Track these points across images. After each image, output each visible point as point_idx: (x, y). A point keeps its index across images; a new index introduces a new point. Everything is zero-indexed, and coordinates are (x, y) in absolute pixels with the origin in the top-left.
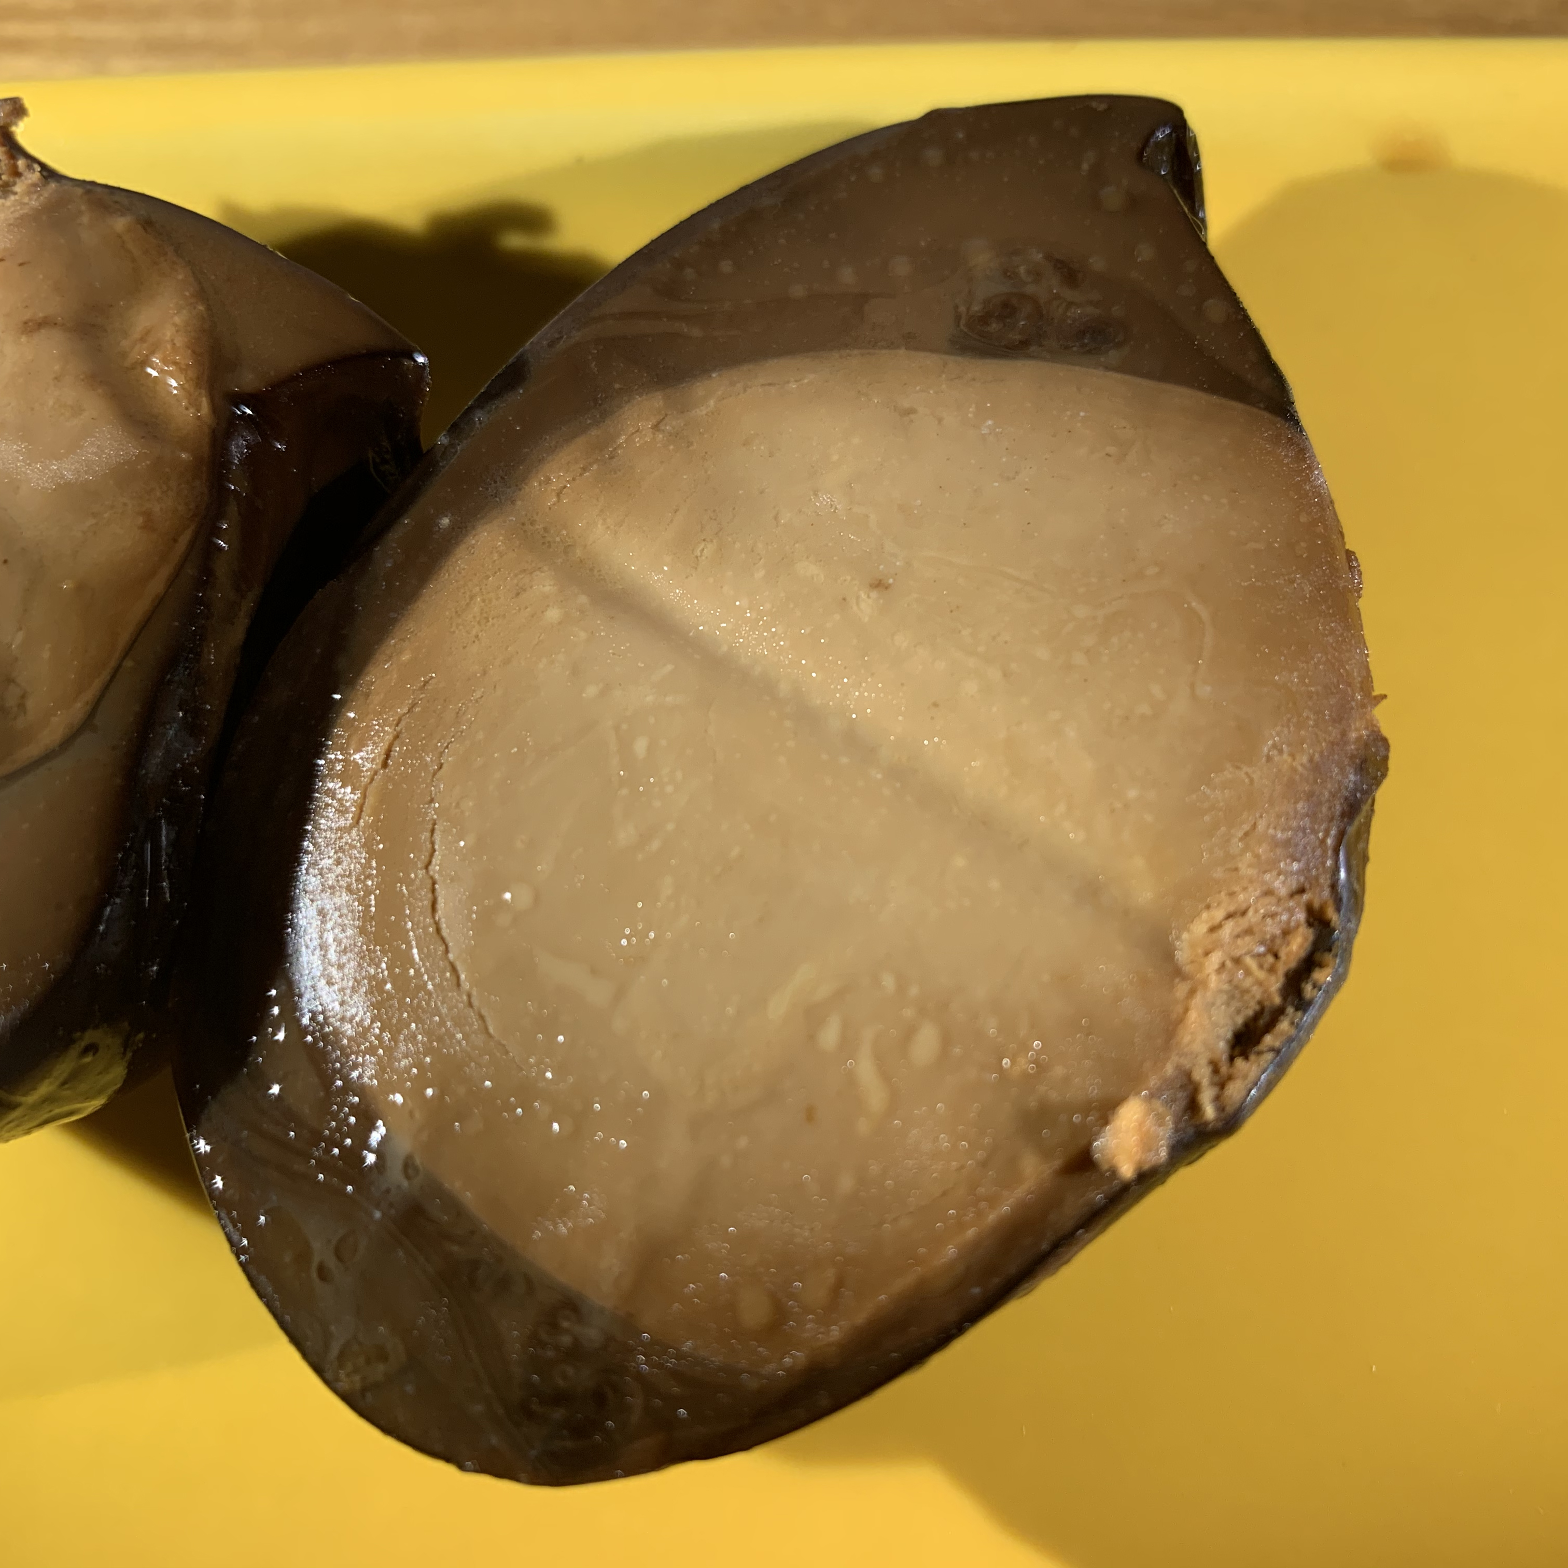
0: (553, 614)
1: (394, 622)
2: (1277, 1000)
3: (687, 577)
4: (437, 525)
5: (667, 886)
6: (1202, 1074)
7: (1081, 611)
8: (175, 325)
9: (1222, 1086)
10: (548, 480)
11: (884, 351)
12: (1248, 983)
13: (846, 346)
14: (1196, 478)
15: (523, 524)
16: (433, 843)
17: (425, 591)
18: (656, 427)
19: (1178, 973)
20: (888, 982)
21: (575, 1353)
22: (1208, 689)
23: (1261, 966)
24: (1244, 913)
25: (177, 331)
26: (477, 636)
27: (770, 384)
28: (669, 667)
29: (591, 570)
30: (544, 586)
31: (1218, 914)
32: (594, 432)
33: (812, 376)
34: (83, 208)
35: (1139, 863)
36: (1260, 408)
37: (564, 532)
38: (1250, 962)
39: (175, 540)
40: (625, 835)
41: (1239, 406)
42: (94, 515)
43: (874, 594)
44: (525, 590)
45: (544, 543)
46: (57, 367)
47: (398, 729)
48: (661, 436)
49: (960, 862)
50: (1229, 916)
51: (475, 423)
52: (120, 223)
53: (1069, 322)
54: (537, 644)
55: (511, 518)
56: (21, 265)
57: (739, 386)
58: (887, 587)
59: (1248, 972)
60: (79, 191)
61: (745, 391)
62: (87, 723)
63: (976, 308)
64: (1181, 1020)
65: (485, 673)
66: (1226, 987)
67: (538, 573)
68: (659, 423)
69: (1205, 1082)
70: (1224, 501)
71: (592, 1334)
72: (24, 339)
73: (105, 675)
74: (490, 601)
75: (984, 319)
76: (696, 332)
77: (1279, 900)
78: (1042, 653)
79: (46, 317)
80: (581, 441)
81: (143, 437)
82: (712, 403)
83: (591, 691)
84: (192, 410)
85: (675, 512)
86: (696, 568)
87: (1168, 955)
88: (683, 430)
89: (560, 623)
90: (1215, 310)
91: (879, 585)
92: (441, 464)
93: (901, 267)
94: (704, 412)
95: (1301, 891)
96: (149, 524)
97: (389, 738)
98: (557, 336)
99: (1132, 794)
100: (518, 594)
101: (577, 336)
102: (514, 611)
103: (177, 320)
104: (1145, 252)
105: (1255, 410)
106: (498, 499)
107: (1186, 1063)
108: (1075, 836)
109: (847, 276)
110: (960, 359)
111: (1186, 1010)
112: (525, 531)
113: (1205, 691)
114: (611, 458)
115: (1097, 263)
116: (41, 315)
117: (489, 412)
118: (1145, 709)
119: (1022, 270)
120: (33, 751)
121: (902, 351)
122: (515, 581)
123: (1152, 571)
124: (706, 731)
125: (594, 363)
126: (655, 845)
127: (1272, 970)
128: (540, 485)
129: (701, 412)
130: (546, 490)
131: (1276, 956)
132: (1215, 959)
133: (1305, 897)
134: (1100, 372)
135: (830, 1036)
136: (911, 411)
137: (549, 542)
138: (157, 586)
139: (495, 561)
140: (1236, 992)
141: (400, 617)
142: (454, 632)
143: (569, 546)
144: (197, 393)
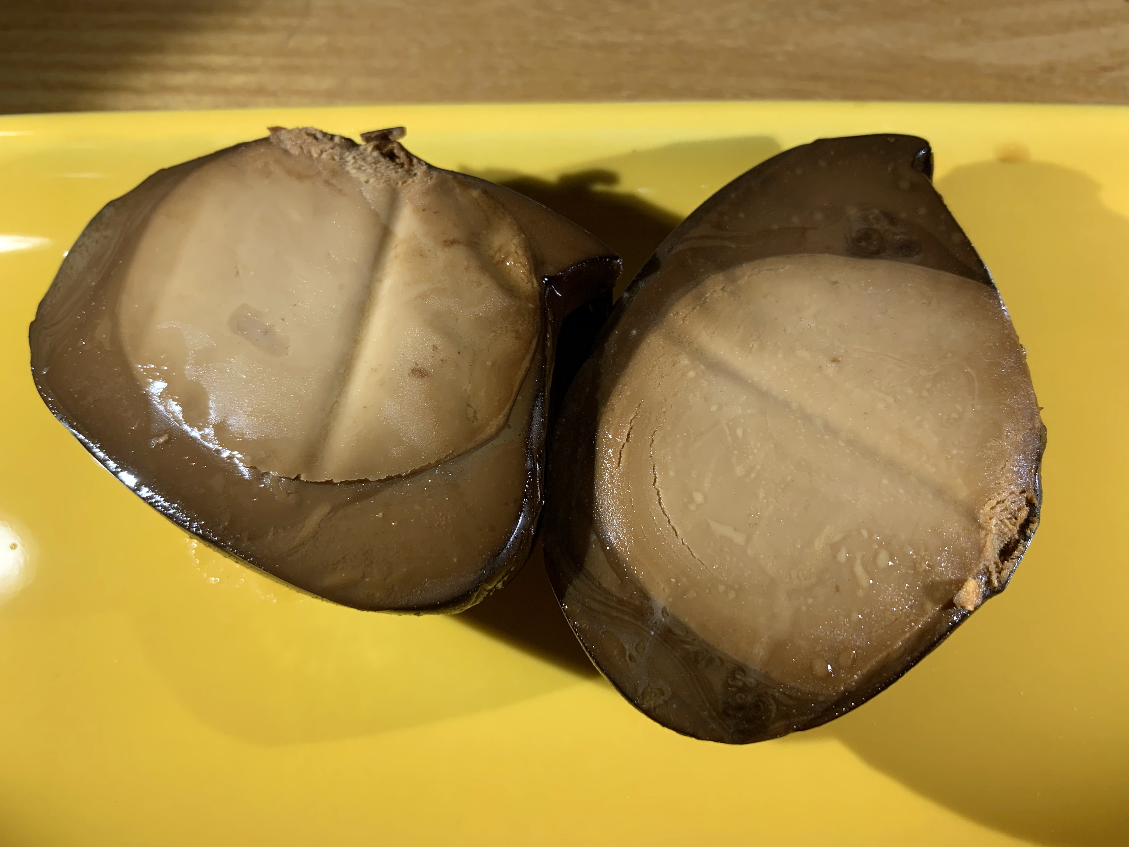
0: (691, 374)
1: (618, 377)
2: (1017, 537)
3: (747, 357)
4: (631, 333)
5: (761, 493)
6: (992, 568)
7: (923, 373)
8: (514, 244)
9: (1000, 572)
10: (677, 314)
11: (818, 255)
12: (1006, 530)
13: (801, 252)
14: (960, 314)
15: (669, 333)
16: (655, 474)
17: (630, 363)
18: (723, 289)
19: (980, 527)
20: (865, 533)
21: (744, 689)
22: (980, 406)
23: (1010, 523)
24: (1003, 502)
25: (517, 247)
26: (659, 384)
27: (770, 270)
28: (745, 397)
29: (702, 353)
30: (685, 361)
31: (994, 502)
32: (694, 291)
33: (788, 266)
34: (456, 185)
35: (960, 481)
36: (980, 282)
37: (688, 337)
38: (1007, 521)
39: (530, 343)
40: (739, 471)
41: (972, 281)
42: (493, 332)
43: (834, 365)
44: (677, 363)
45: (679, 342)
46: (466, 263)
47: (632, 425)
48: (726, 293)
49: (885, 482)
50: (998, 503)
51: (639, 287)
52: (475, 193)
53: (895, 242)
54: (687, 387)
55: (663, 330)
56: (435, 213)
57: (757, 270)
58: (838, 361)
59: (1006, 526)
60: (451, 177)
61: (759, 272)
62: (506, 424)
63: (854, 235)
64: (984, 546)
65: (666, 400)
66: (998, 532)
67: (680, 355)
68: (724, 287)
69: (994, 572)
70: (973, 324)
71: (751, 681)
72: (446, 249)
73: (510, 403)
74: (662, 368)
75: (859, 240)
76: (733, 246)
77: (1017, 495)
78: (910, 391)
79: (454, 239)
80: (689, 296)
81: (511, 297)
82: (746, 278)
83: (714, 408)
84: (530, 284)
85: (738, 328)
86: (750, 353)
87: (975, 520)
88: (735, 290)
89: (695, 378)
90: (956, 238)
91: (835, 360)
92: (626, 306)
93: (819, 216)
94: (743, 282)
95: (1023, 492)
96: (518, 337)
97: (628, 429)
98: (671, 247)
99: (955, 452)
100: (674, 365)
101: (680, 247)
102: (674, 373)
103: (515, 241)
104: (922, 211)
105: (979, 283)
106: (655, 322)
107: (987, 563)
108: (933, 470)
109: (796, 220)
110: (852, 259)
111: (986, 542)
112: (670, 336)
113: (979, 407)
114: (704, 303)
115: (903, 215)
116: (452, 238)
117: (645, 282)
118: (955, 415)
119: (871, 217)
120: (483, 436)
121: (826, 255)
122: (672, 359)
123: (949, 355)
124: (767, 425)
125: (690, 260)
126: (753, 475)
127: (1014, 525)
128: (674, 315)
129: (742, 282)
130: (677, 318)
131: (1016, 518)
132: (994, 521)
133: (1025, 495)
134: (912, 265)
135: (843, 556)
136: (835, 283)
137: (681, 341)
138: (526, 364)
139: (661, 350)
140: (1001, 534)
141: (621, 375)
142: (648, 382)
143: (691, 343)
144: (531, 277)
